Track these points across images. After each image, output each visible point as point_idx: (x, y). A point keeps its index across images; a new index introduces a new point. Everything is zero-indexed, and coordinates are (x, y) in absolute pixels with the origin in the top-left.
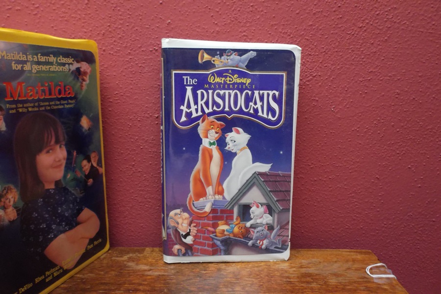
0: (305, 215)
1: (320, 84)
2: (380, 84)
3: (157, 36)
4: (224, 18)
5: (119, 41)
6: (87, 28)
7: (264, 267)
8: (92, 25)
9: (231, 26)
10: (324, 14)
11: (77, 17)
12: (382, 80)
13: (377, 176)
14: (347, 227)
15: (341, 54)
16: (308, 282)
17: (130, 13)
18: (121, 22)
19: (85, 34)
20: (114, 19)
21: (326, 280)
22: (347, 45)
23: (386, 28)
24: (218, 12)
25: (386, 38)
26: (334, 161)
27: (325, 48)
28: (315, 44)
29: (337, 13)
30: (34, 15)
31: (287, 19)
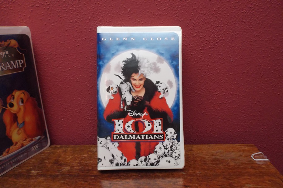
0: (213, 124)
1: (224, 45)
2: (262, 43)
3: (122, 19)
4: (164, 6)
5: (99, 23)
6: (80, 15)
8: (83, 14)
9: (168, 10)
11: (73, 9)
12: (263, 41)
13: (258, 100)
14: (239, 130)
15: (237, 25)
16: (217, 164)
17: (106, 5)
18: (100, 11)
19: (79, 19)
20: (96, 9)
21: (227, 163)
22: (241, 19)
23: (267, 8)
24: (160, 2)
25: (266, 14)
26: (232, 92)
27: (227, 22)
28: (221, 20)
30: (47, 9)
31: (203, 4)
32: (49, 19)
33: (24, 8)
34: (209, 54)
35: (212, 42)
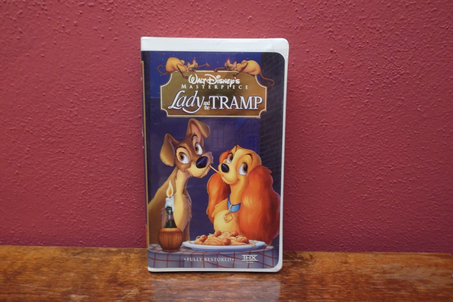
0: (380, 217)
1: (407, 82)
3: (236, 33)
4: (309, 13)
6: (163, 25)
7: (347, 272)
8: (170, 22)
9: (316, 21)
10: (418, 7)
11: (153, 13)
14: (423, 229)
15: (432, 50)
17: (210, 9)
18: (199, 18)
19: (161, 31)
20: (192, 15)
21: (414, 287)
22: (440, 40)
24: (303, 6)
26: (416, 163)
27: (416, 44)
28: (405, 40)
29: (431, 5)
30: (108, 11)
31: (376, 13)
32: (110, 28)
33: (68, 7)
34: (381, 97)
35: (388, 78)
